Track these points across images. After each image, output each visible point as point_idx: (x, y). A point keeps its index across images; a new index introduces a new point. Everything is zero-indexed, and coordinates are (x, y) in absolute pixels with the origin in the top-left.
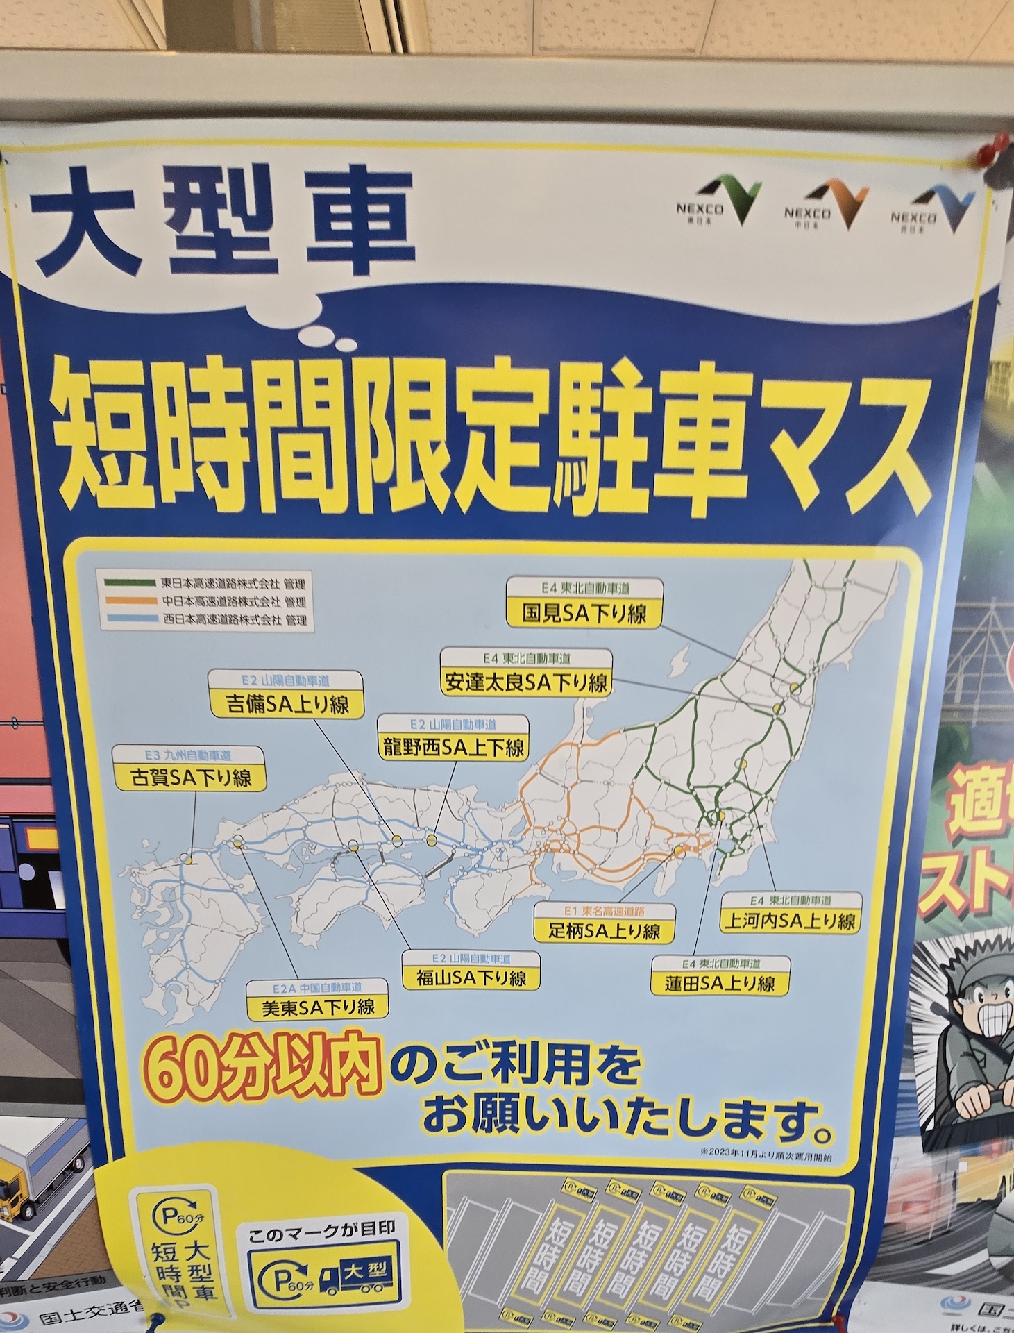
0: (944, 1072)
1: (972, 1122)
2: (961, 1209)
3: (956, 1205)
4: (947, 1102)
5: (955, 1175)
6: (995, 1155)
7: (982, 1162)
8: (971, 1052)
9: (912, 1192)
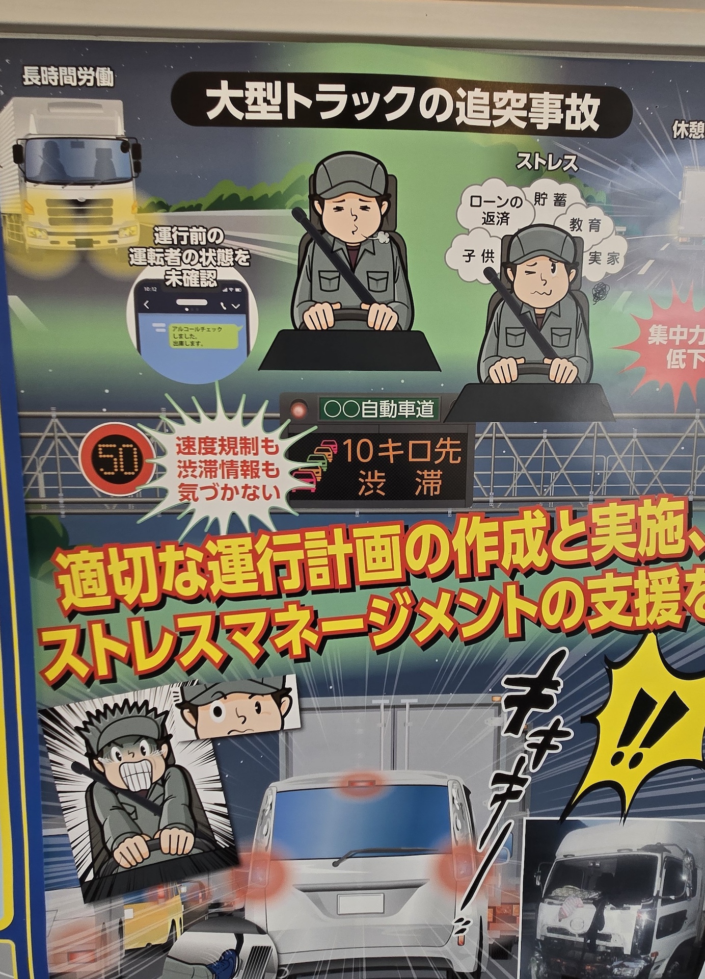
0: (96, 826)
1: (133, 871)
2: (129, 955)
3: (124, 951)
4: (104, 853)
5: (121, 923)
6: (160, 900)
7: (148, 908)
8: (119, 805)
9: (75, 942)
